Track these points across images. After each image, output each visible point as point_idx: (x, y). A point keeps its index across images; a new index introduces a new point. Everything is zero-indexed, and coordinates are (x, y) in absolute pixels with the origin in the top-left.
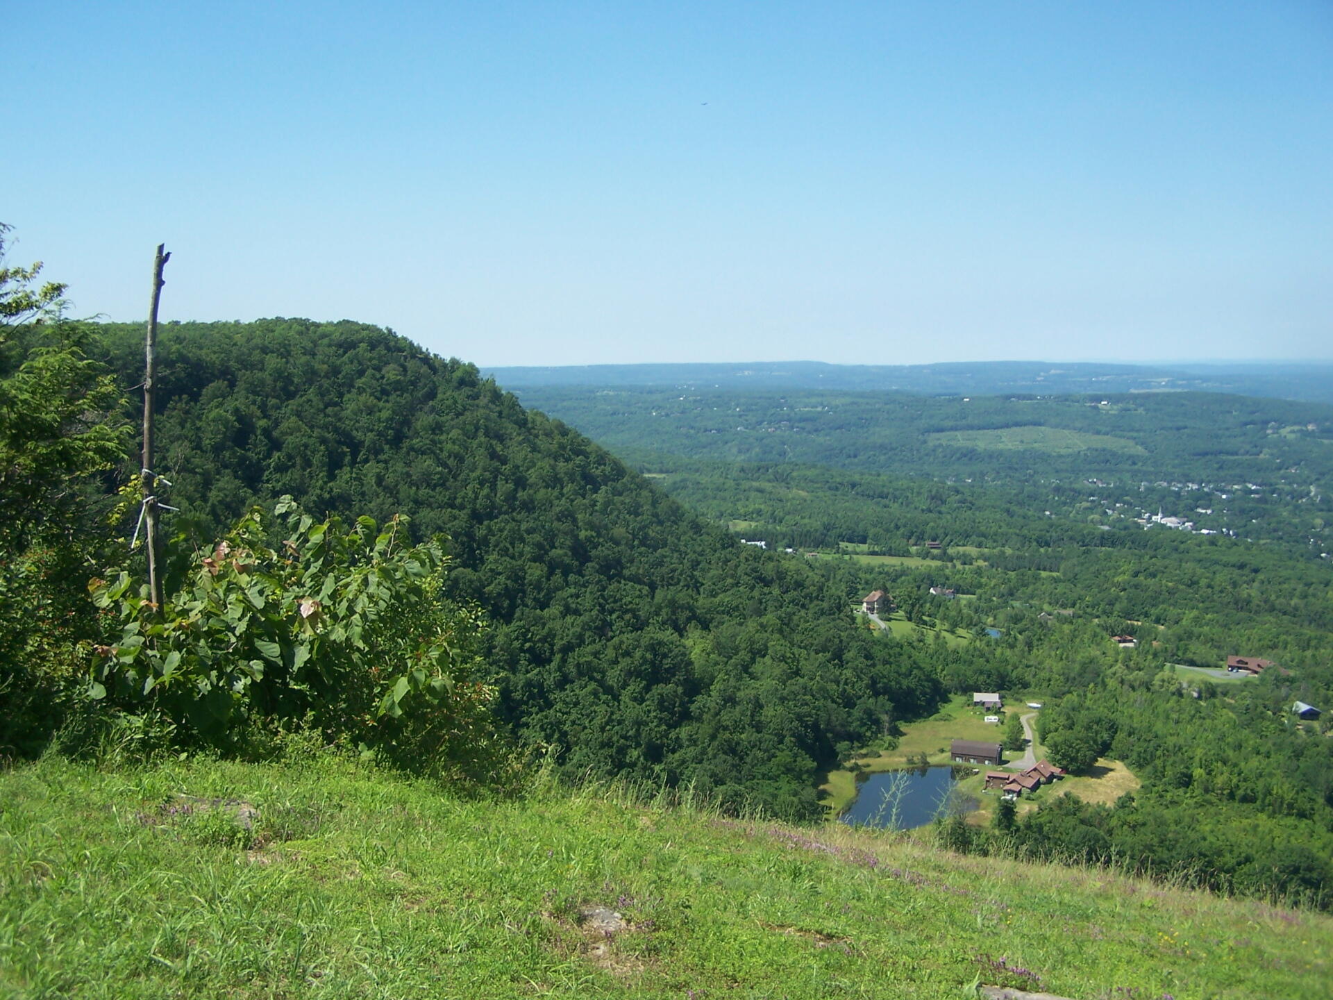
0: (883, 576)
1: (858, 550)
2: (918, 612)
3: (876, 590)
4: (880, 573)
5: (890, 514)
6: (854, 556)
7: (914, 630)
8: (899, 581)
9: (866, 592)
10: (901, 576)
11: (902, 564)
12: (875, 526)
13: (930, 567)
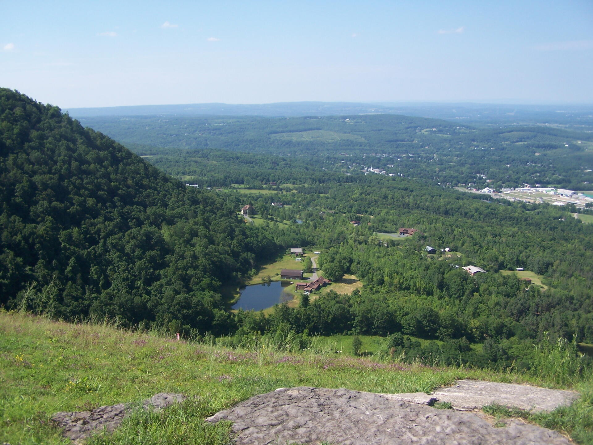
0: (251, 198)
1: (240, 187)
2: (266, 214)
3: (247, 205)
4: (250, 197)
5: (254, 170)
6: (238, 190)
7: (264, 222)
8: (258, 200)
9: (243, 206)
10: (259, 198)
11: (259, 193)
12: (247, 176)
13: (272, 193)
